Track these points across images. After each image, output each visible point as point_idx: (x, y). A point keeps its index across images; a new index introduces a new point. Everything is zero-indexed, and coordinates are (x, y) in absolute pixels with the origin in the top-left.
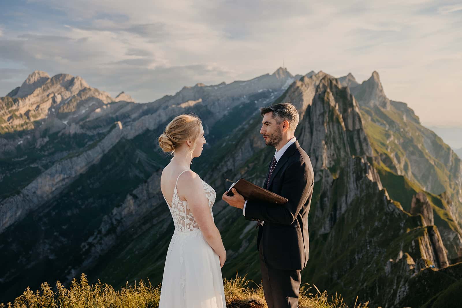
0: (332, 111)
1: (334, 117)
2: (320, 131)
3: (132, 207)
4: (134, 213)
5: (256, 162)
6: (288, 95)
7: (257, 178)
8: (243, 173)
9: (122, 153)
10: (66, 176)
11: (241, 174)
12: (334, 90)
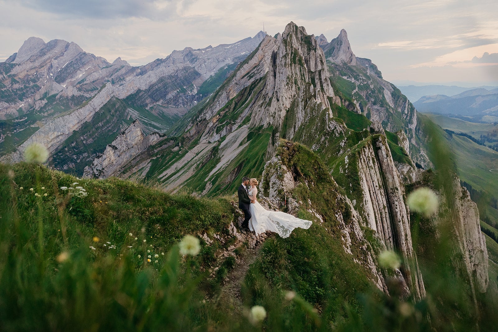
0: (295, 54)
1: (297, 58)
2: (282, 73)
3: (113, 158)
4: (114, 163)
5: (227, 110)
6: (260, 49)
7: (227, 125)
8: (215, 121)
9: (113, 111)
10: (59, 134)
11: (213, 122)
12: (299, 36)
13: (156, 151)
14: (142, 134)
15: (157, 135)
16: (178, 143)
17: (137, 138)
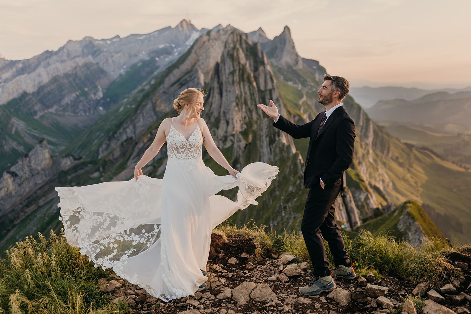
0: (243, 70)
1: (245, 76)
2: (230, 92)
3: (11, 187)
4: (13, 193)
6: (193, 51)
11: (143, 142)
12: (244, 46)
13: (69, 177)
14: (52, 157)
15: (71, 158)
16: (99, 168)
17: (44, 162)
